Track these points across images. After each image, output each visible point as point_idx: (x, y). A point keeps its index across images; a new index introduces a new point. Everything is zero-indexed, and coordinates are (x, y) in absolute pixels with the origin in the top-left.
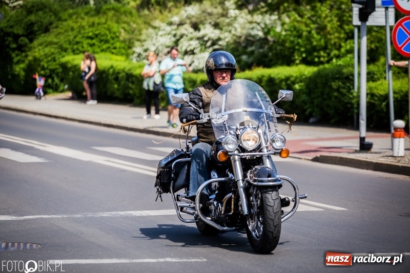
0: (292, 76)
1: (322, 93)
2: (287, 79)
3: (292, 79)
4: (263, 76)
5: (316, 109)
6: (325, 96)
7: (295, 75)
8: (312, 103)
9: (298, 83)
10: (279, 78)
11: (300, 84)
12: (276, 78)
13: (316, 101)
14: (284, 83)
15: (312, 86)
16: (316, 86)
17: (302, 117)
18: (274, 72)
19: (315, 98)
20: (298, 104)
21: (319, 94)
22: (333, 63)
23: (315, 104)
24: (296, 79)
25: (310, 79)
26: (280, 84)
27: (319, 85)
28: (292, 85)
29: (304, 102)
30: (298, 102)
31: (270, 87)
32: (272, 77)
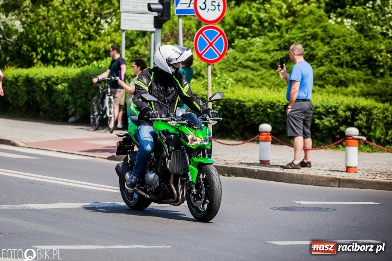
0: (53, 77)
1: (86, 94)
2: (48, 79)
3: (53, 79)
4: (19, 76)
5: (79, 109)
6: (89, 97)
7: (56, 75)
8: (75, 103)
9: (61, 84)
11: (63, 84)
12: (34, 78)
13: (79, 101)
14: (44, 83)
15: (75, 86)
16: (80, 87)
17: (61, 116)
18: (32, 72)
19: (78, 98)
20: (58, 103)
21: (83, 94)
22: (94, 65)
23: (78, 104)
24: (57, 80)
25: (73, 79)
26: (40, 84)
27: (83, 86)
28: (53, 85)
29: (67, 102)
30: (59, 101)
31: (27, 87)
32: (30, 76)
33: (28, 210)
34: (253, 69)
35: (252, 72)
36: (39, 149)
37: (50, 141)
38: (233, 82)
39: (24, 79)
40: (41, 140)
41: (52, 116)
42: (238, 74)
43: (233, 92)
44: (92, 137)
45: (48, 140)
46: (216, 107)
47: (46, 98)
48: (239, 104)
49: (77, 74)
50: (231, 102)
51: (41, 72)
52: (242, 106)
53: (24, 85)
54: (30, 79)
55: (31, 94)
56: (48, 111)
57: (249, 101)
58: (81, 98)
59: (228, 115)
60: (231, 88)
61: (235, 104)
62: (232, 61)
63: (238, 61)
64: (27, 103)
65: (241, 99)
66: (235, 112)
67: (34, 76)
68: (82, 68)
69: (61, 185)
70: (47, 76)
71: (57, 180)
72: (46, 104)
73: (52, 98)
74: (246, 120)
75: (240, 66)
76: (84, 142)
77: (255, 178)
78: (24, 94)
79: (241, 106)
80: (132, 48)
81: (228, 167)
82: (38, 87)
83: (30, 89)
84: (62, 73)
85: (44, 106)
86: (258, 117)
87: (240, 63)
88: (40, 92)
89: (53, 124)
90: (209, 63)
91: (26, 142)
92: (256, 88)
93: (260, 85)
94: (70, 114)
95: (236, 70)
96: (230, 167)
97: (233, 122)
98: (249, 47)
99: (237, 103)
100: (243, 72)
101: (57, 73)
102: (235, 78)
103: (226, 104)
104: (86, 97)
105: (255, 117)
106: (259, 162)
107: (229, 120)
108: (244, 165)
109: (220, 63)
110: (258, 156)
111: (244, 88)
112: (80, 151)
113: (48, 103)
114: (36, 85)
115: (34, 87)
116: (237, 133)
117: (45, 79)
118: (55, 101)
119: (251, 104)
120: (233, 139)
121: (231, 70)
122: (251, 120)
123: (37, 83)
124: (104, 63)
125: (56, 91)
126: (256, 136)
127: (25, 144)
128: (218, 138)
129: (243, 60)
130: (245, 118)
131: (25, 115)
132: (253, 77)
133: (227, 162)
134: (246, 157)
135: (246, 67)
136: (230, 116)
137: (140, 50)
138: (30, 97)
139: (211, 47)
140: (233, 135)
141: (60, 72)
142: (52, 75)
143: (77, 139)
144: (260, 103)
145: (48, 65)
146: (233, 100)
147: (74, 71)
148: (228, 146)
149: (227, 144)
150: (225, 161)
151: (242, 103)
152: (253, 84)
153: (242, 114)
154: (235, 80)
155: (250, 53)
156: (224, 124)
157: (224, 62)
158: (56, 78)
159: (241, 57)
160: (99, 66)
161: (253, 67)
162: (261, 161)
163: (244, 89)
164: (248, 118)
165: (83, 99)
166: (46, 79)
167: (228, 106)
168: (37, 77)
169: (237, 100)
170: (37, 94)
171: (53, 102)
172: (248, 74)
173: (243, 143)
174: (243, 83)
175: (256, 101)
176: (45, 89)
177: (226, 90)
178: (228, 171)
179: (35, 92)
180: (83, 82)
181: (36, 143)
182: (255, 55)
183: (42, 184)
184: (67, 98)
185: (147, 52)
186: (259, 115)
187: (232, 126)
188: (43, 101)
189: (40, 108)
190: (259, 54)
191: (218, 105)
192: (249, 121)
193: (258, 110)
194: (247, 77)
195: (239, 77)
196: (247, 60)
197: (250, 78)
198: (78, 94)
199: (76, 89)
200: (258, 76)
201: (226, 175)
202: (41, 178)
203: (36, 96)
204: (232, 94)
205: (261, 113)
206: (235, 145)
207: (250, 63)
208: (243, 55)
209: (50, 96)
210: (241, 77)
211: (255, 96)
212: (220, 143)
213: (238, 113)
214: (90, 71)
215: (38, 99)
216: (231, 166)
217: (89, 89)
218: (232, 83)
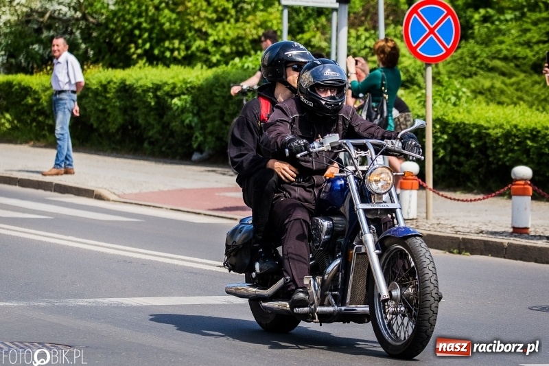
0: (166, 83)
1: (222, 113)
2: (157, 88)
3: (166, 88)
4: (109, 82)
5: (210, 139)
6: (226, 118)
7: (170, 81)
8: (203, 128)
9: (179, 95)
10: (141, 86)
11: (183, 97)
12: (135, 86)
13: (209, 125)
14: (151, 94)
15: (203, 100)
16: (212, 101)
17: (180, 150)
18: (131, 75)
19: (208, 121)
20: (174, 128)
21: (216, 114)
22: (235, 65)
23: (208, 130)
24: (174, 88)
25: (200, 88)
26: (144, 96)
27: (217, 100)
28: (166, 98)
29: (190, 127)
30: (175, 125)
31: (122, 100)
32: (128, 83)
33: (120, 307)
34: (503, 74)
35: (502, 78)
36: (141, 205)
37: (161, 193)
38: (469, 94)
39: (118, 86)
40: (144, 191)
41: (164, 149)
42: (478, 82)
43: (469, 112)
44: (230, 186)
45: (156, 190)
46: (440, 137)
47: (155, 119)
48: (479, 133)
49: (207, 80)
50: (465, 129)
51: (146, 75)
52: (484, 135)
53: (118, 97)
54: (127, 87)
55: (130, 113)
56: (157, 140)
57: (496, 127)
58: (213, 119)
59: (460, 150)
60: (466, 105)
61: (472, 132)
62: (468, 59)
63: (479, 60)
64: (123, 128)
65: (482, 123)
66: (473, 146)
67: (134, 81)
68: (214, 69)
69: (177, 265)
70: (155, 82)
71: (171, 258)
72: (155, 130)
73: (165, 119)
74: (491, 159)
75: (482, 69)
76: (217, 194)
77: (505, 258)
78: (117, 113)
79: (482, 134)
80: (300, 36)
81: (458, 238)
82: (140, 101)
83: (128, 103)
84: (181, 78)
85: (151, 133)
86: (510, 155)
87: (482, 63)
88: (144, 110)
89: (165, 163)
90: (428, 62)
91: (120, 193)
92: (508, 105)
93: (515, 99)
94: (195, 146)
95: (476, 74)
96: (463, 239)
97: (468, 163)
98: (496, 36)
99: (475, 131)
100: (485, 78)
101: (173, 78)
102: (473, 87)
103: (457, 132)
104: (222, 119)
105: (506, 154)
106: (511, 230)
107: (462, 159)
108: (485, 235)
109: (449, 63)
110: (510, 219)
111: (488, 104)
112: (209, 210)
113: (157, 127)
114: (138, 98)
115: (134, 100)
116: (476, 181)
117: (152, 88)
118: (169, 124)
119: (499, 132)
120: (470, 191)
121: (467, 74)
122: (499, 160)
123: (139, 94)
124: (252, 62)
125: (169, 108)
126: (507, 185)
127: (119, 196)
128: (443, 190)
129: (488, 57)
130: (488, 156)
131: (119, 147)
132: (503, 86)
133: (457, 229)
134: (490, 222)
135: (492, 69)
136: (464, 152)
137: (313, 39)
138: (127, 117)
139: (432, 35)
140: (469, 184)
141: (177, 76)
142: (164, 81)
143: (205, 189)
144: (514, 130)
145: (157, 64)
146: (469, 125)
147: (202, 74)
148: (459, 202)
149: (458, 200)
150: (453, 227)
151: (484, 131)
152: (503, 98)
153: (483, 149)
154: (473, 91)
155: (499, 47)
156: (454, 166)
157: (455, 61)
158: (172, 86)
159: (483, 53)
160: (243, 66)
161: (503, 69)
162: (514, 228)
163: (488, 108)
164: (494, 155)
165: (217, 122)
166: (154, 87)
167: (460, 135)
168: (139, 84)
169: (475, 126)
170: (138, 112)
171: (165, 126)
172: (495, 81)
173: (484, 198)
174: (486, 97)
175: (508, 127)
176: (153, 104)
177: (457, 108)
178: (459, 245)
179: (136, 109)
180: (218, 93)
181: (136, 194)
182: (507, 50)
183: (144, 264)
184: (190, 118)
185: (324, 44)
186: (512, 151)
187: (466, 168)
188: (149, 124)
189: (145, 137)
190: (514, 48)
191: (443, 132)
192: (495, 161)
193: (511, 143)
194: (493, 87)
195: (480, 86)
196: (494, 58)
197: (498, 89)
198: (209, 113)
199: (205, 105)
200: (512, 85)
201: (455, 251)
202: (143, 253)
203: (137, 116)
204: (466, 115)
205: (516, 148)
206: (471, 201)
207: (498, 63)
208: (487, 49)
209: (161, 116)
210: (483, 86)
211: (506, 119)
212: (446, 197)
213: (477, 146)
214: (228, 74)
215: (140, 121)
216: (464, 237)
217: (226, 105)
218: (468, 96)
